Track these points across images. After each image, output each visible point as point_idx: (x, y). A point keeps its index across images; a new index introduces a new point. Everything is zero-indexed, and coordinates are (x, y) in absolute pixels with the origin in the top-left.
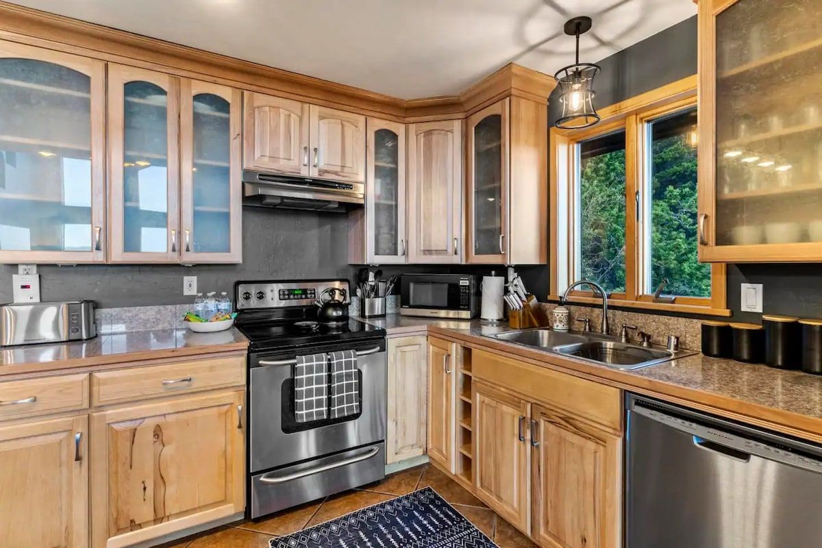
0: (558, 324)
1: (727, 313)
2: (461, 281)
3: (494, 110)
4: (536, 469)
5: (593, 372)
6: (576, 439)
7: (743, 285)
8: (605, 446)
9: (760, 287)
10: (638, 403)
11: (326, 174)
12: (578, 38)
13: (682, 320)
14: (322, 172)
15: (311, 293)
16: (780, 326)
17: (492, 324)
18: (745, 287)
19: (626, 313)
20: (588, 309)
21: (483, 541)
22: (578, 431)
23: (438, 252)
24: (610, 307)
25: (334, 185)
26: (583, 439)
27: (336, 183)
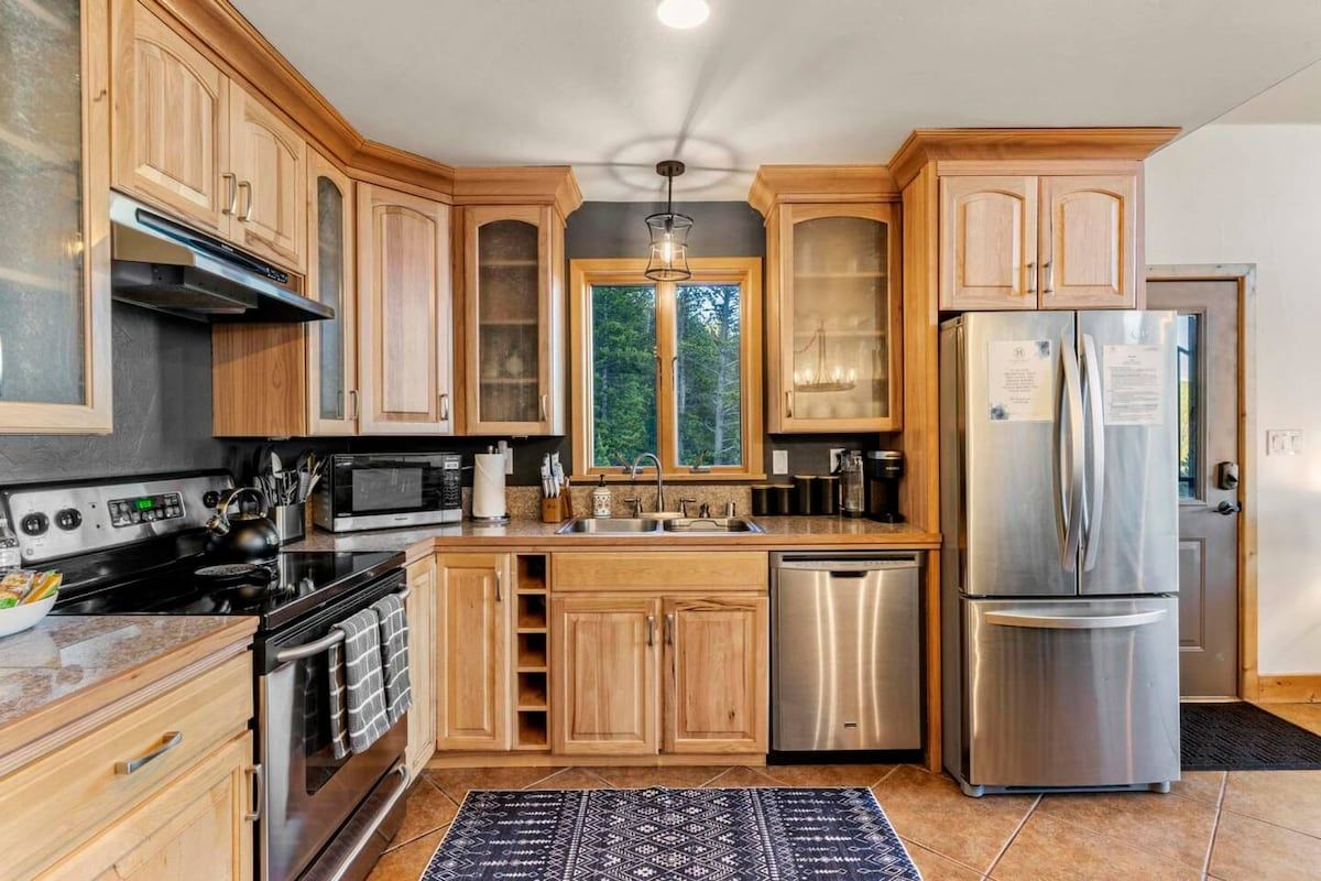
0: (604, 508)
1: (764, 477)
2: (446, 464)
3: (528, 215)
4: (668, 670)
5: (739, 541)
6: (722, 616)
7: (774, 452)
8: (754, 611)
9: (786, 452)
10: (786, 559)
11: (256, 242)
12: (670, 181)
13: (727, 488)
14: (252, 237)
15: (173, 506)
16: (808, 482)
17: (495, 523)
18: (776, 453)
19: (673, 487)
20: (628, 488)
21: (609, 794)
22: (725, 606)
23: (414, 416)
24: (665, 483)
25: (263, 269)
26: (729, 614)
27: (268, 266)
